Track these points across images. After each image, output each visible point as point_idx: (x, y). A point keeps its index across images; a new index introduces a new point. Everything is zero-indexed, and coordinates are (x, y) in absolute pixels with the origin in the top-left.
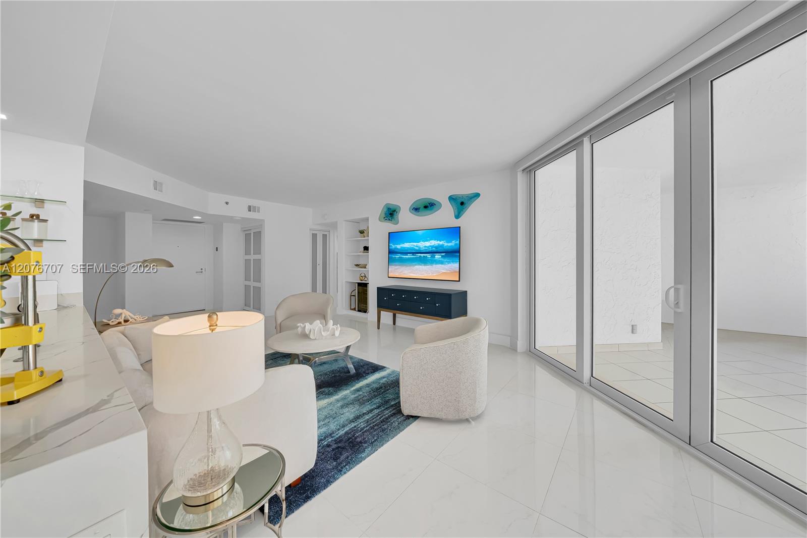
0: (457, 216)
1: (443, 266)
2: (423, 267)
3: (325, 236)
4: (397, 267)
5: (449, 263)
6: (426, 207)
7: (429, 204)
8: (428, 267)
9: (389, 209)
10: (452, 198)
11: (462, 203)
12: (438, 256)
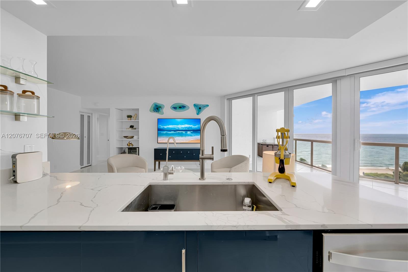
0: (198, 114)
1: (191, 137)
2: (181, 138)
3: (89, 117)
4: (164, 138)
5: (195, 135)
6: (180, 107)
7: (183, 106)
8: (183, 138)
9: (156, 106)
10: (195, 105)
11: (200, 108)
12: (189, 133)
